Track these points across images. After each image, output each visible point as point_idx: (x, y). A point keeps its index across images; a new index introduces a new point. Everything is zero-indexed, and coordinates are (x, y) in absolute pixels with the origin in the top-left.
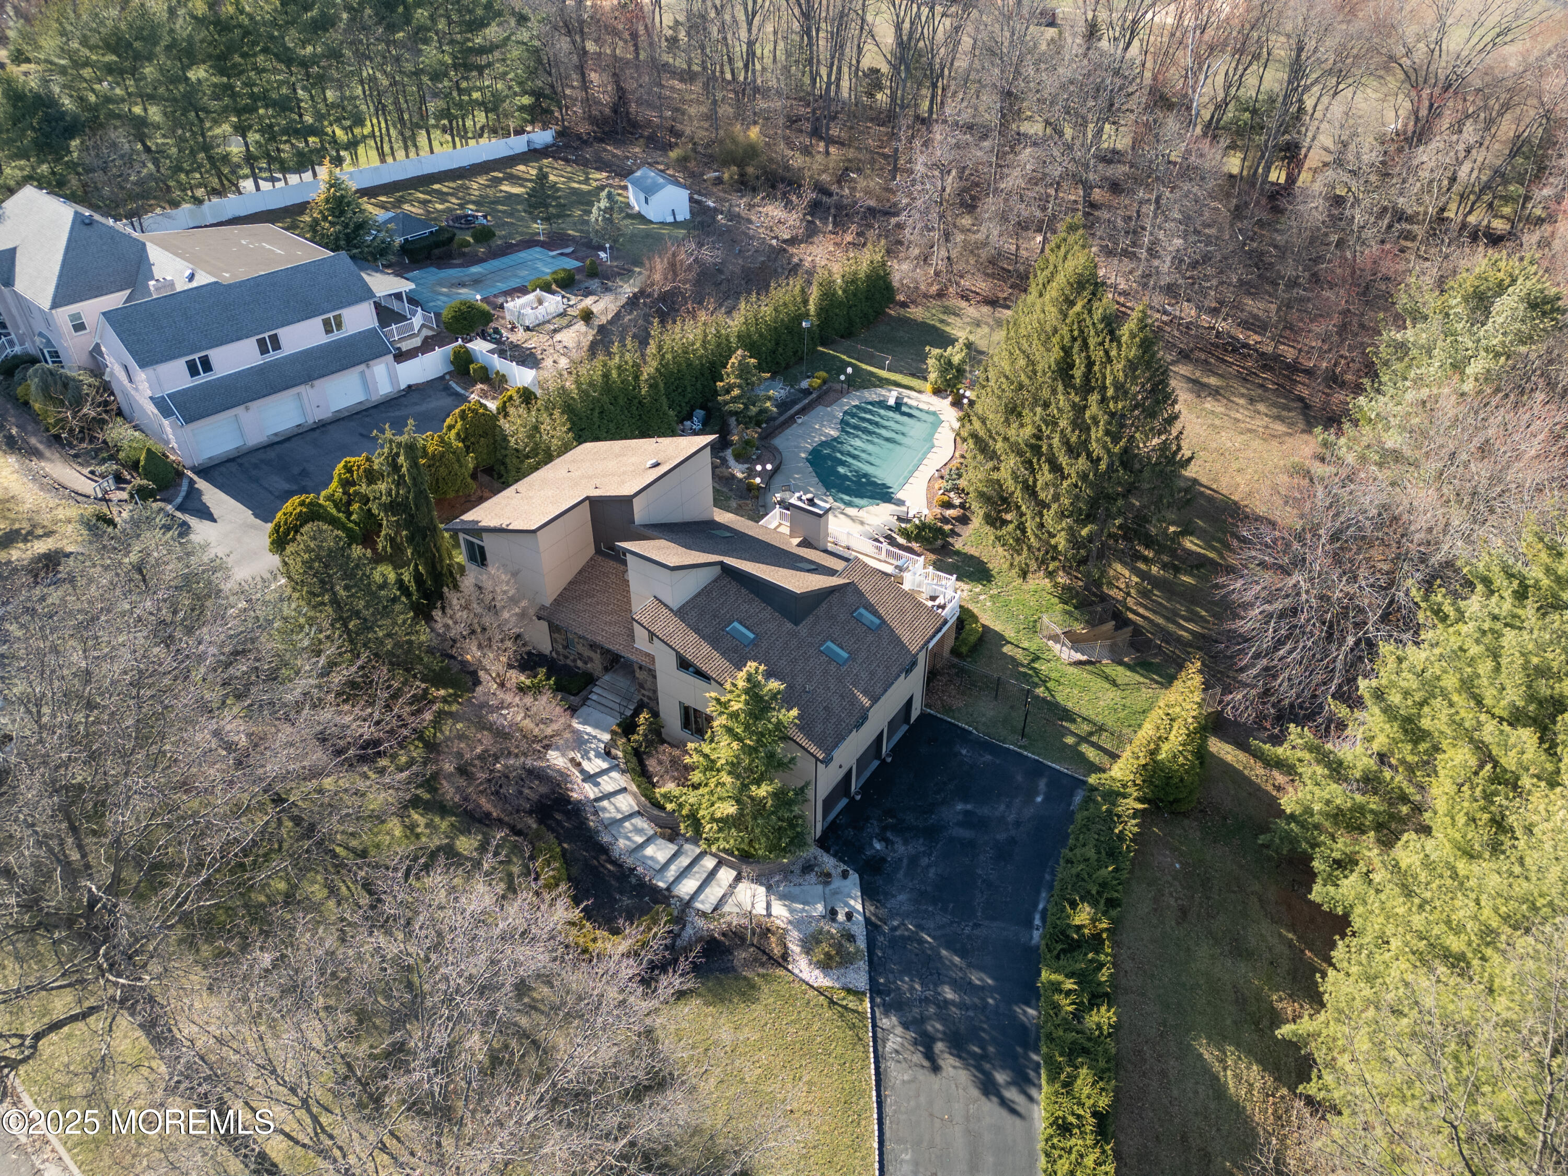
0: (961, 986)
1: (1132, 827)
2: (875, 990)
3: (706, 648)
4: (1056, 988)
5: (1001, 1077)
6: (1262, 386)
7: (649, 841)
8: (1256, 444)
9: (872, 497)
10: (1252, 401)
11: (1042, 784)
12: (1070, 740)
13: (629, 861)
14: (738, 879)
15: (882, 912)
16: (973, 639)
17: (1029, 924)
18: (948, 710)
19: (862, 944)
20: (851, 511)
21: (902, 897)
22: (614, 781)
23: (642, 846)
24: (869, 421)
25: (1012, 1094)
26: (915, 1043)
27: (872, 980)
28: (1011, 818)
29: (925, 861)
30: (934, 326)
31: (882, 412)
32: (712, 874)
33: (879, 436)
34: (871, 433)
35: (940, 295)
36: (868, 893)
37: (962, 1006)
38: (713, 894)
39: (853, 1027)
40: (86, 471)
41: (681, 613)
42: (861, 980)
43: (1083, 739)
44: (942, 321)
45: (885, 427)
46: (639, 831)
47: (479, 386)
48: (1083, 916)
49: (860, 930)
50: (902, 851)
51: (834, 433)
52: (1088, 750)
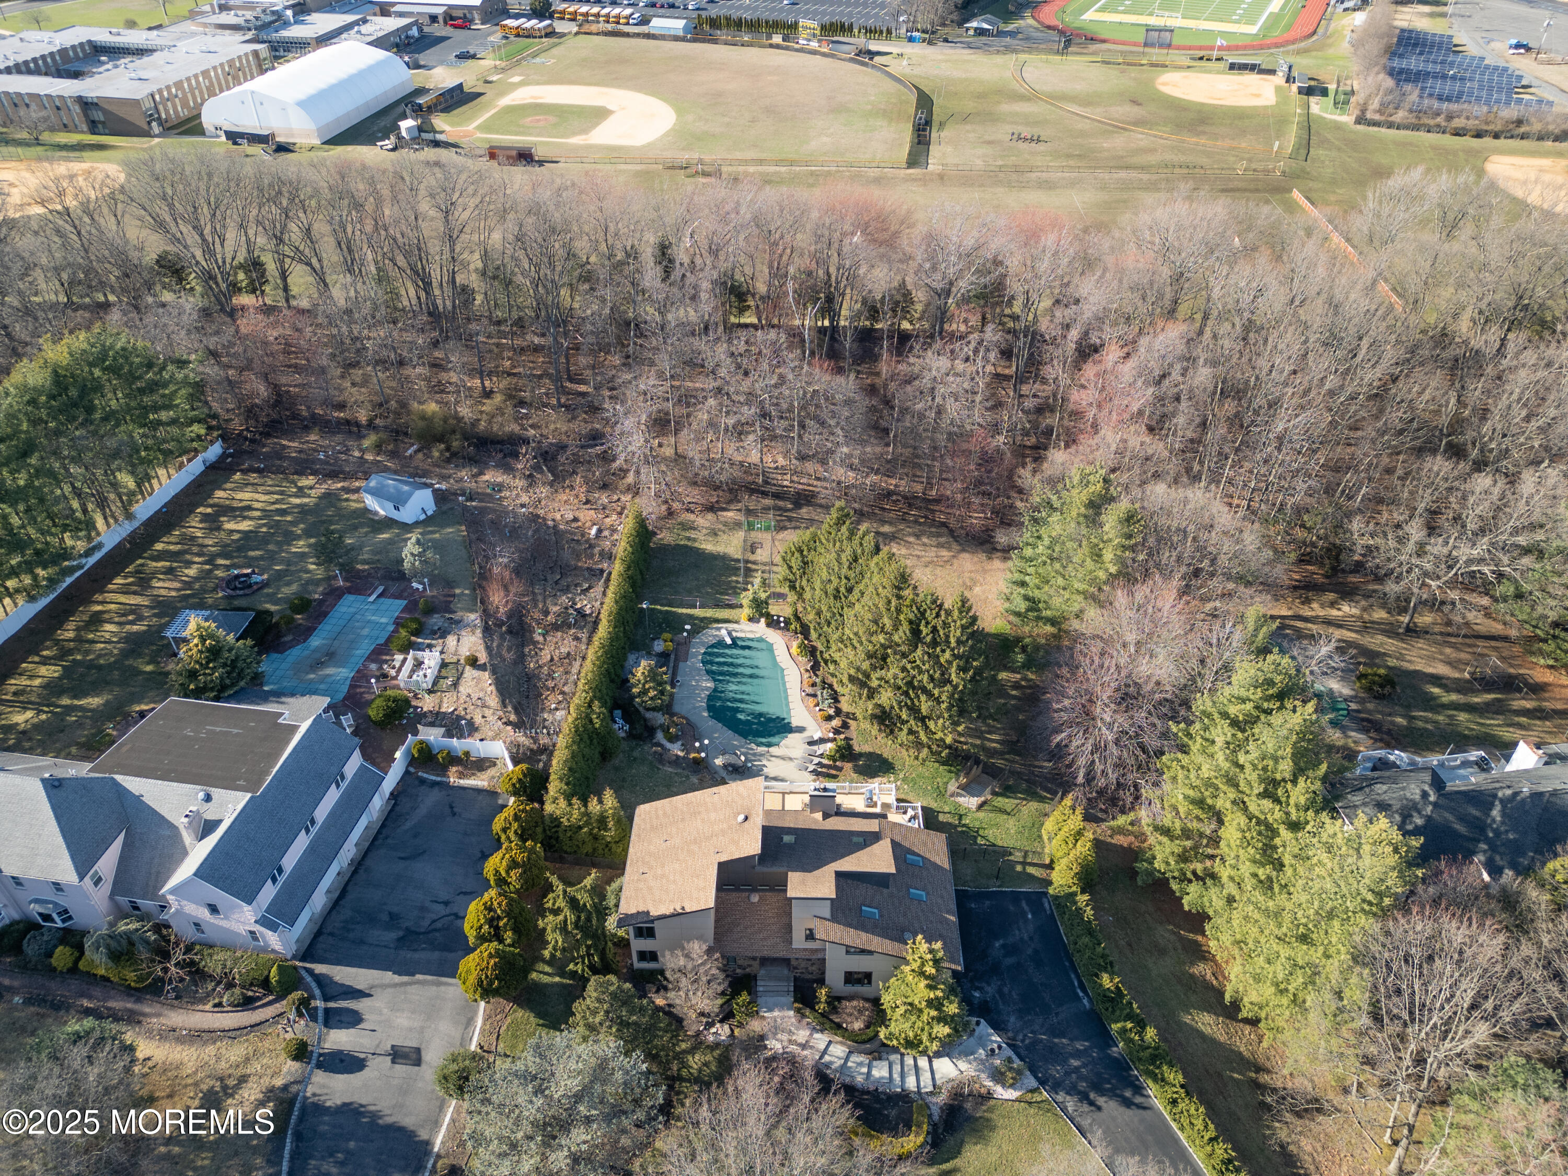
0: (1077, 1054)
1: (1089, 912)
2: (1042, 1082)
3: (864, 935)
4: (1124, 1031)
5: (1128, 1094)
6: (916, 522)
7: (870, 1067)
8: (938, 571)
9: (779, 733)
10: (918, 537)
11: (1024, 904)
12: (1019, 868)
13: (872, 1088)
14: (930, 1062)
15: (1010, 1034)
17: (1078, 999)
19: (1017, 1060)
20: (773, 750)
21: (1012, 1019)
22: (821, 1040)
23: (869, 1073)
24: (725, 664)
25: (1138, 1100)
26: (1081, 1101)
27: (1036, 1077)
28: (1026, 937)
29: (1006, 990)
30: (686, 546)
31: (727, 651)
32: (916, 1065)
33: (743, 675)
34: (735, 675)
35: (671, 513)
36: (997, 1027)
37: (1084, 1065)
38: (926, 1078)
39: (1048, 1111)
40: (208, 1007)
41: (834, 919)
42: (1032, 1082)
43: (1024, 864)
44: (689, 539)
45: (740, 665)
46: (860, 1064)
47: (454, 769)
48: (1106, 981)
49: (1010, 1053)
50: (990, 990)
51: (710, 685)
52: (1031, 870)
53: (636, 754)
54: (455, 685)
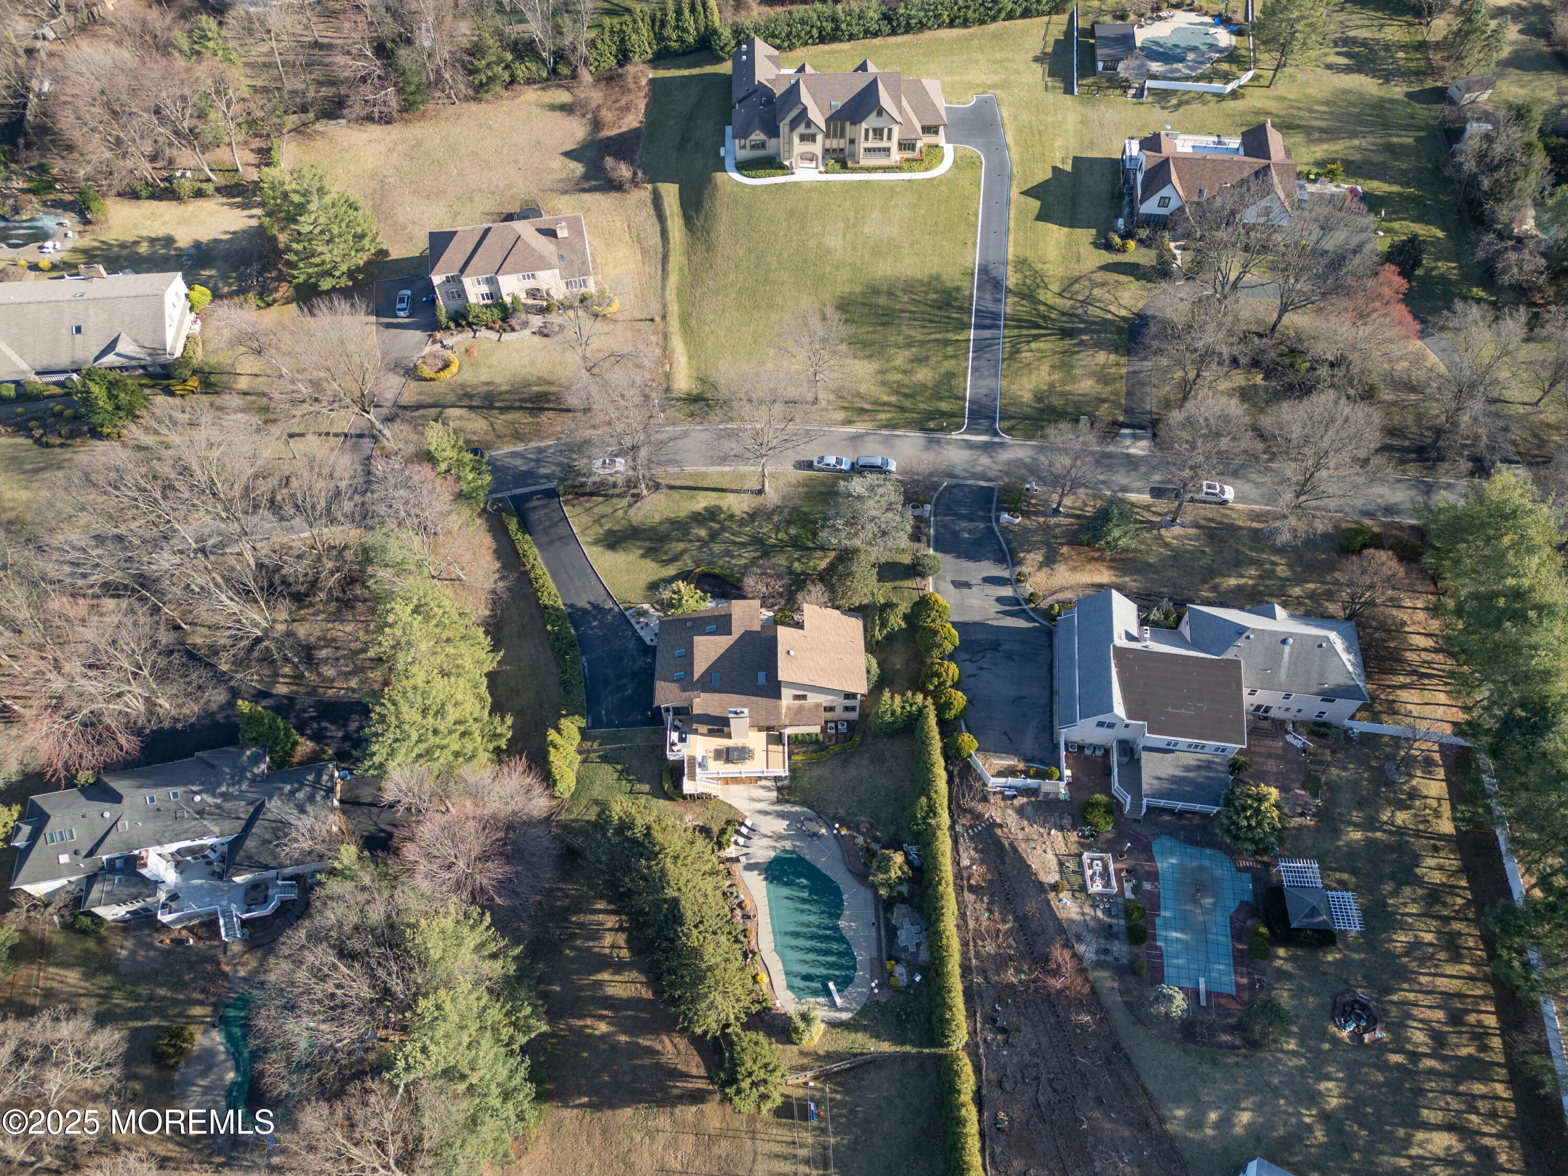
2: (622, 614)
11: (604, 719)
15: (634, 638)
16: (665, 776)
17: (588, 661)
18: (654, 731)
19: (633, 621)
21: (631, 646)
26: (603, 607)
27: (625, 615)
28: (608, 698)
29: (629, 664)
36: (641, 641)
37: (590, 622)
39: (623, 600)
49: (637, 627)
50: (640, 663)
51: (842, 923)
52: (592, 745)
53: (893, 828)
54: (1061, 864)
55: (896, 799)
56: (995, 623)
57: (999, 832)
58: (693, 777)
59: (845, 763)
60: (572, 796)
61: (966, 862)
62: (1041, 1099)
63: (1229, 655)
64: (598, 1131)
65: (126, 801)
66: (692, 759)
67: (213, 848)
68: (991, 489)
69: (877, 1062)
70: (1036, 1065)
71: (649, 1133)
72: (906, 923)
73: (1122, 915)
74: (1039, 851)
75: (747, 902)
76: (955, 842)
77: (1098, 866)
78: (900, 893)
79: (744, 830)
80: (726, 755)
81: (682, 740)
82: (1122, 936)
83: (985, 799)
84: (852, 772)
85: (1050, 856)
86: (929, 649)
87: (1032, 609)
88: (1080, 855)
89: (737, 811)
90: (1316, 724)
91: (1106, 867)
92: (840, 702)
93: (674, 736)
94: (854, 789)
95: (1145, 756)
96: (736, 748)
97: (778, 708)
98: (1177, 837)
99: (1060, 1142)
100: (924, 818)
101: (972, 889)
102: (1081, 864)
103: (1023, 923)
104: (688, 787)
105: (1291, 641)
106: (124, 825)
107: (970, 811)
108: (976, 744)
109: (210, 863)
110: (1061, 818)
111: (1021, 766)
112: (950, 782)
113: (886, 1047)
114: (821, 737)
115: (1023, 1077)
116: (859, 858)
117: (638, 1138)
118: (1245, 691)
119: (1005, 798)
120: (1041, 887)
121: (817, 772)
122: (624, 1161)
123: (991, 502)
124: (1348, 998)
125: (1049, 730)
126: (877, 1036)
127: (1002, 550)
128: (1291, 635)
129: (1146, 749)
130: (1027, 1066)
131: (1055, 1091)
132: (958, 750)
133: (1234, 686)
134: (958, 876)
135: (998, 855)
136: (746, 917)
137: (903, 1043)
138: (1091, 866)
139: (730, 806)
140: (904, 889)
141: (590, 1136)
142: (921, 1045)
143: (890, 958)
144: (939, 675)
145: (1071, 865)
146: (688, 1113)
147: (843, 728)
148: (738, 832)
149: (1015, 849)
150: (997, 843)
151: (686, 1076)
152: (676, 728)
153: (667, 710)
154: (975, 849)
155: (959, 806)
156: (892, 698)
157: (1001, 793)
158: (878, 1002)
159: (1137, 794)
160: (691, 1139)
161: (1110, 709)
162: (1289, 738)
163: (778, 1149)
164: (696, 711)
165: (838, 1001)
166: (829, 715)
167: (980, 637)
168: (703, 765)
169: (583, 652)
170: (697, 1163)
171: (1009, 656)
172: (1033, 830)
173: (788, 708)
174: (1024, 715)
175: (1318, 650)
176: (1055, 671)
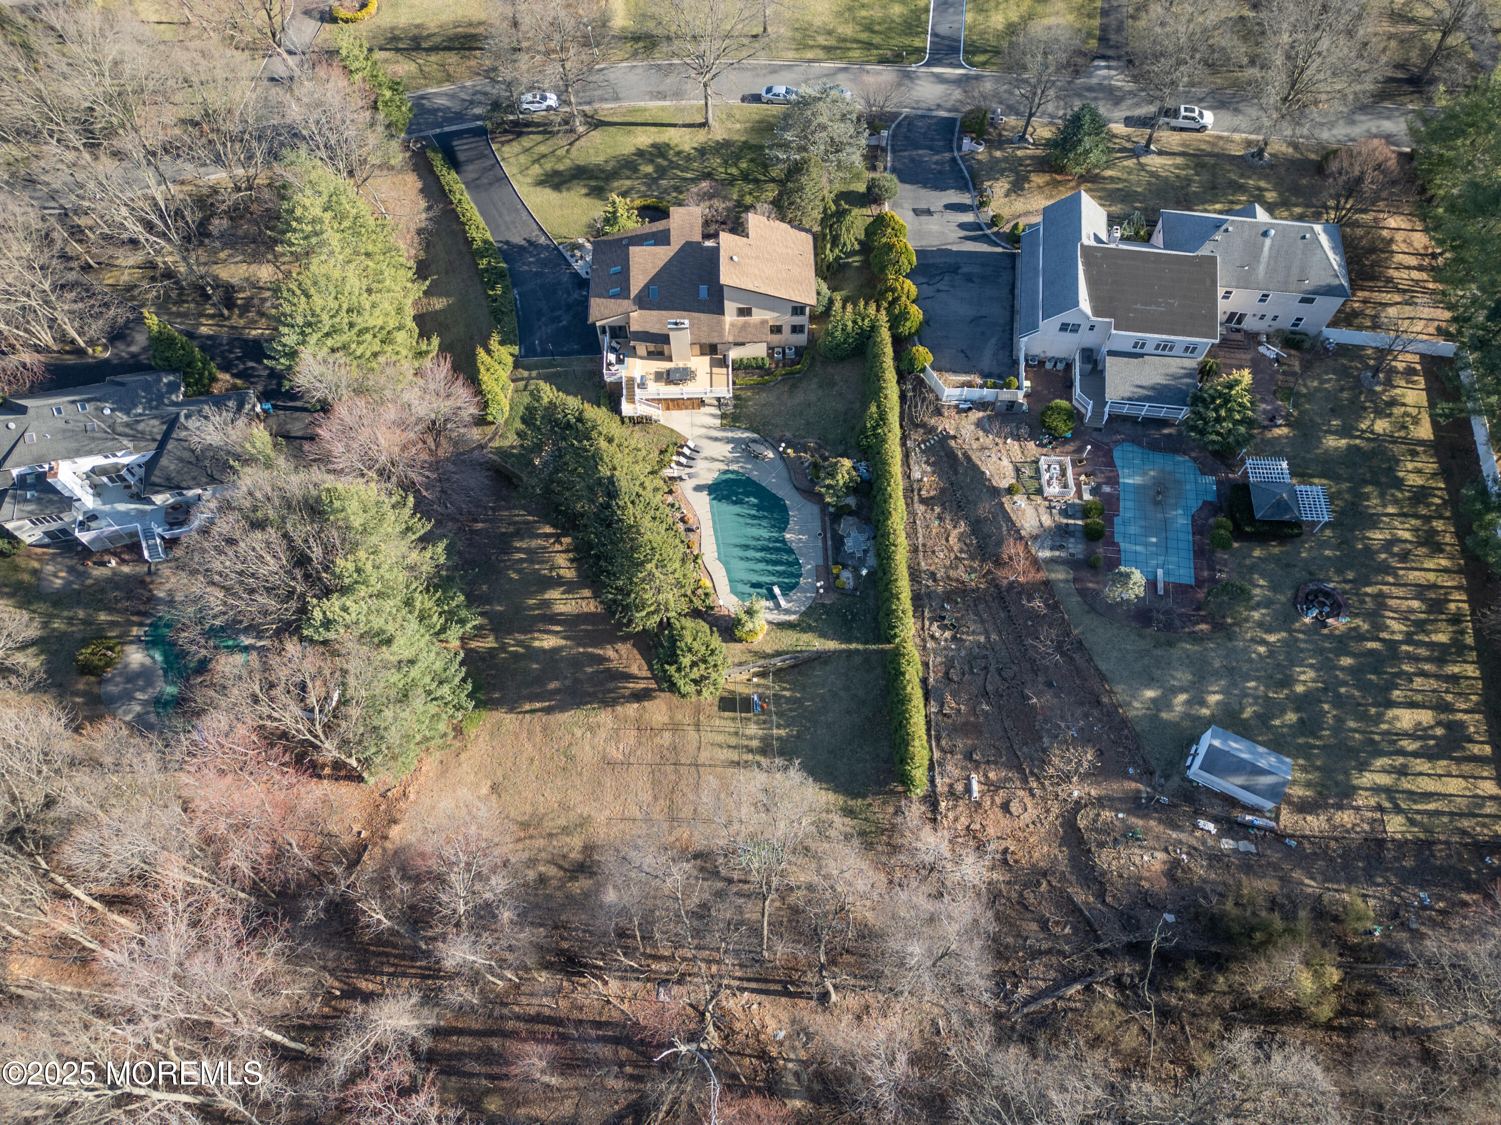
0: (530, 263)
2: (556, 248)
11: (539, 349)
12: (534, 373)
15: (568, 271)
16: (603, 401)
17: (519, 294)
18: (591, 360)
19: (567, 255)
21: (565, 280)
27: (558, 251)
28: (543, 328)
36: (576, 275)
43: (530, 378)
49: (572, 260)
51: (788, 536)
52: (526, 374)
53: (841, 448)
54: (1017, 470)
55: (845, 421)
56: (955, 248)
57: (952, 443)
58: (631, 400)
59: (794, 387)
60: (506, 422)
61: (916, 475)
62: (989, 688)
63: (1205, 251)
64: (538, 729)
65: (31, 412)
66: (631, 380)
67: (129, 468)
68: (954, 120)
69: (820, 658)
70: (985, 657)
71: (591, 729)
72: (854, 533)
73: (1079, 515)
74: (994, 458)
75: (690, 515)
76: (906, 456)
77: (1056, 470)
78: (848, 505)
79: (686, 451)
80: (667, 377)
81: (620, 361)
82: (1078, 534)
83: (938, 412)
84: (800, 397)
85: (1005, 462)
86: (883, 269)
87: (995, 234)
88: (1037, 462)
89: (679, 435)
90: (1293, 333)
91: (1063, 473)
92: (787, 320)
93: (612, 357)
94: (801, 413)
95: (1108, 359)
96: (677, 370)
97: (721, 324)
98: (1140, 444)
99: (1008, 723)
100: (874, 428)
101: (923, 501)
102: (1038, 470)
103: (976, 526)
104: (627, 409)
105: (1272, 232)
106: (32, 436)
107: (923, 425)
108: (930, 357)
109: (129, 487)
110: (1018, 428)
111: (979, 381)
112: (903, 397)
113: (832, 645)
114: (767, 362)
115: (971, 668)
116: (806, 476)
117: (578, 733)
118: (1221, 292)
119: (960, 411)
120: (995, 492)
121: (763, 397)
122: (565, 754)
123: (953, 133)
124: (1311, 586)
125: (1009, 346)
126: (823, 635)
127: (964, 178)
128: (1273, 226)
129: (1112, 353)
130: (975, 658)
131: (1004, 679)
132: (912, 361)
133: (1208, 282)
134: (909, 491)
135: (951, 466)
136: (689, 530)
137: (849, 641)
138: (1048, 470)
139: (672, 430)
140: (851, 501)
141: (530, 733)
142: (866, 642)
143: (836, 563)
144: (893, 290)
145: (1028, 471)
146: (632, 709)
147: (791, 354)
148: (679, 454)
149: (968, 458)
150: (951, 455)
151: (629, 677)
152: (613, 350)
153: (604, 331)
154: (927, 462)
155: (911, 419)
156: (844, 307)
157: (957, 406)
158: (823, 605)
159: (1100, 402)
160: (634, 733)
161: (1076, 303)
162: (1262, 349)
163: (720, 739)
164: (634, 327)
165: (783, 603)
166: (776, 339)
167: (938, 260)
168: (642, 386)
169: (515, 285)
170: (639, 753)
171: (969, 278)
172: (987, 440)
173: (732, 325)
174: (983, 333)
175: (1300, 242)
176: (1017, 292)
